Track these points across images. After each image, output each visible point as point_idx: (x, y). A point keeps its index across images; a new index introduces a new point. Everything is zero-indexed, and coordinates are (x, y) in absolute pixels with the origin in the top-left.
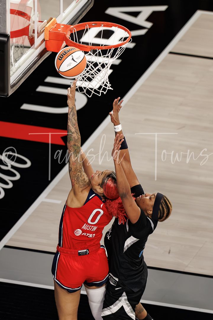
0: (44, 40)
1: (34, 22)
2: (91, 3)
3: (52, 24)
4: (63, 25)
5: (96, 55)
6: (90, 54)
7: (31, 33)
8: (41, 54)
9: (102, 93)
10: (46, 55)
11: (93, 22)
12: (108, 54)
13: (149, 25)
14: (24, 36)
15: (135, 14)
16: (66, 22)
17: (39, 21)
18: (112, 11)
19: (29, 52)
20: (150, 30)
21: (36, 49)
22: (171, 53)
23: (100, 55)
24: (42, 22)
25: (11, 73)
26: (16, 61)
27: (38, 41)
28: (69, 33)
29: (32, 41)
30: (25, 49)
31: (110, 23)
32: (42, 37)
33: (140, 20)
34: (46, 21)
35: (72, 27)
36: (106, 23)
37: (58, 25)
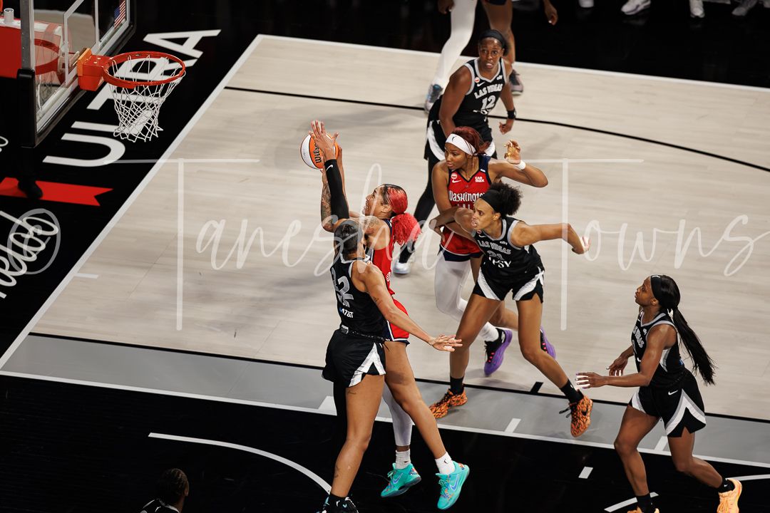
0: (76, 76)
1: (63, 54)
2: (132, 28)
3: (87, 56)
4: (99, 57)
5: (143, 94)
6: (135, 94)
7: (60, 68)
8: (73, 94)
9: (147, 139)
10: (80, 95)
11: (137, 52)
12: (157, 91)
13: (198, 54)
14: (52, 72)
15: (181, 41)
16: (103, 53)
17: (70, 53)
18: (152, 38)
19: (59, 91)
20: (199, 60)
21: (68, 87)
22: (226, 88)
23: (147, 94)
24: (74, 54)
25: (38, 118)
26: (43, 102)
27: (69, 77)
28: (108, 67)
29: (62, 78)
30: (53, 88)
31: (158, 53)
32: (74, 72)
33: (187, 49)
34: (78, 52)
35: (111, 58)
36: (153, 52)
37: (94, 57)
